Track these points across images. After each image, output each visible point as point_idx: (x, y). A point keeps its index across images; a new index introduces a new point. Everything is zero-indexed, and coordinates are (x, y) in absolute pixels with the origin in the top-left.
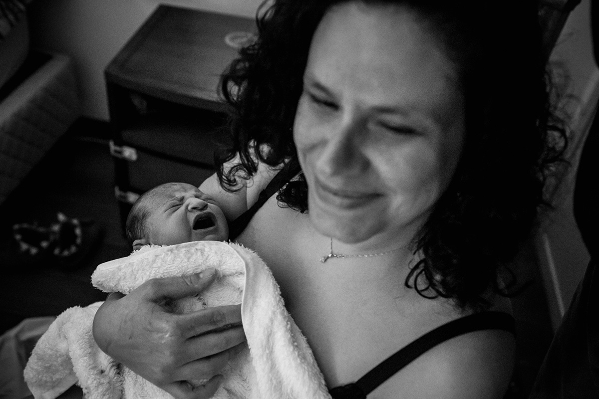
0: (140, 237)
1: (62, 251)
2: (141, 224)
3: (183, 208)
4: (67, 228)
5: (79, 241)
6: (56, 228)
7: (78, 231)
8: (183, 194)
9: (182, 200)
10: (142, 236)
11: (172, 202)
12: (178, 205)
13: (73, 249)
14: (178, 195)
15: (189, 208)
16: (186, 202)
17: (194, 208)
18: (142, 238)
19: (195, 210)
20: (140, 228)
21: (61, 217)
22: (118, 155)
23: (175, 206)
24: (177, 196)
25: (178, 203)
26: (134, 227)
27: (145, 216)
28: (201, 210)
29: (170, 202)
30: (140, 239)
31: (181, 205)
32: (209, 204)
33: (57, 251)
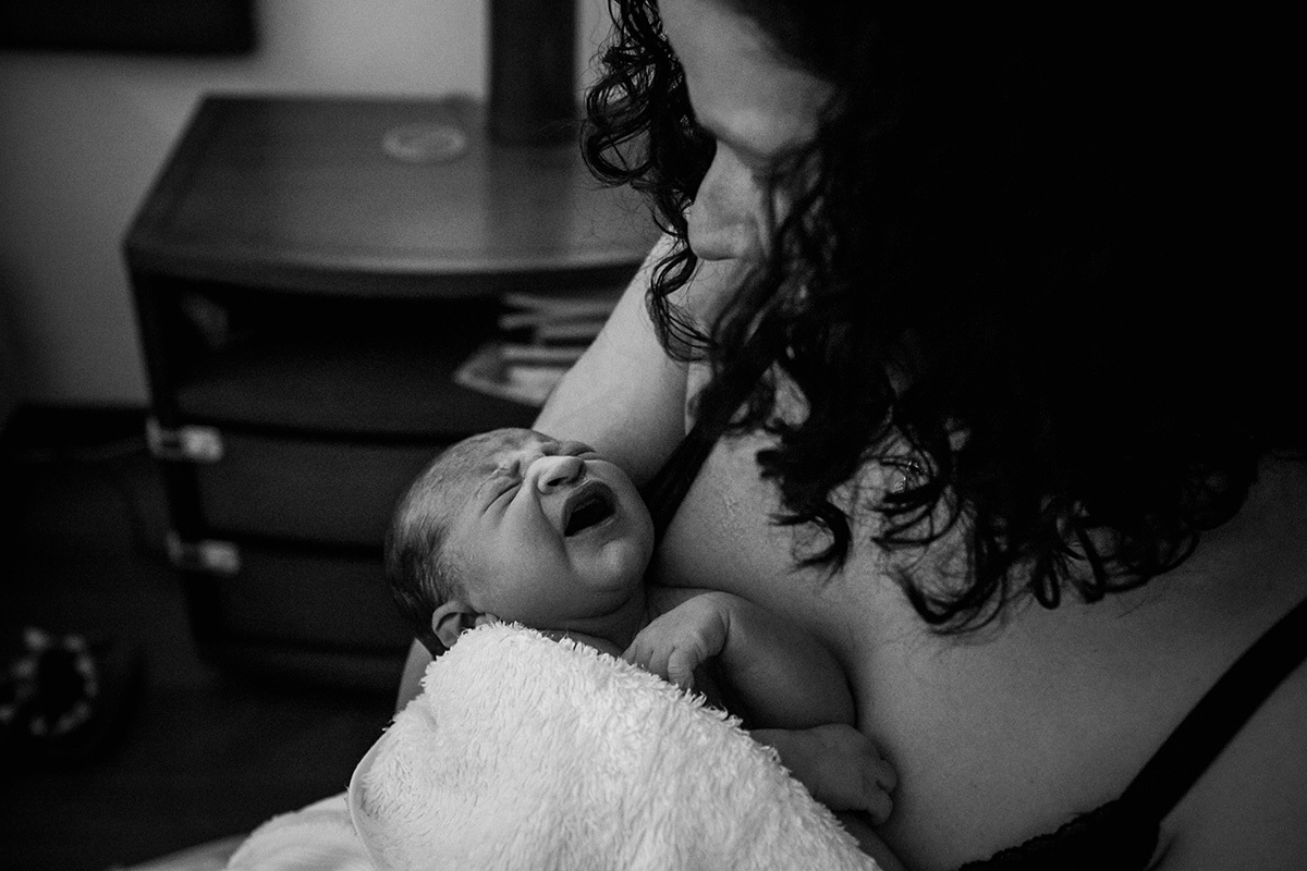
0: (440, 597)
1: (52, 721)
2: (431, 563)
3: (525, 491)
4: (56, 663)
5: (92, 688)
6: (25, 668)
7: (85, 666)
8: (515, 455)
9: (516, 470)
10: (444, 591)
11: (495, 481)
12: (511, 487)
13: (82, 711)
14: (505, 460)
15: (541, 484)
16: (529, 474)
17: (554, 483)
18: (447, 601)
19: (559, 488)
20: (431, 573)
21: (36, 639)
22: (171, 454)
23: (505, 491)
24: (501, 465)
25: (511, 481)
26: (414, 576)
27: (435, 540)
28: (574, 481)
29: (489, 484)
30: (441, 604)
31: (519, 483)
32: (586, 462)
33: (38, 726)
